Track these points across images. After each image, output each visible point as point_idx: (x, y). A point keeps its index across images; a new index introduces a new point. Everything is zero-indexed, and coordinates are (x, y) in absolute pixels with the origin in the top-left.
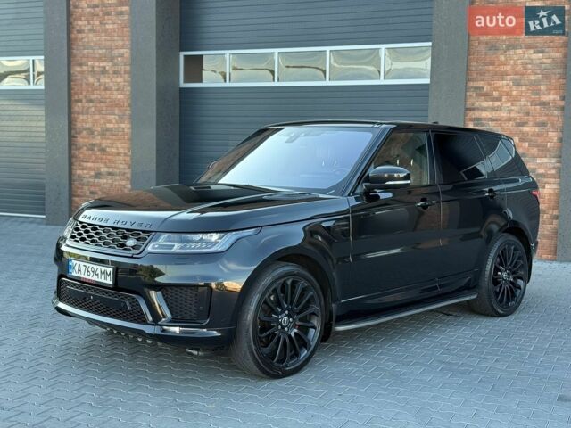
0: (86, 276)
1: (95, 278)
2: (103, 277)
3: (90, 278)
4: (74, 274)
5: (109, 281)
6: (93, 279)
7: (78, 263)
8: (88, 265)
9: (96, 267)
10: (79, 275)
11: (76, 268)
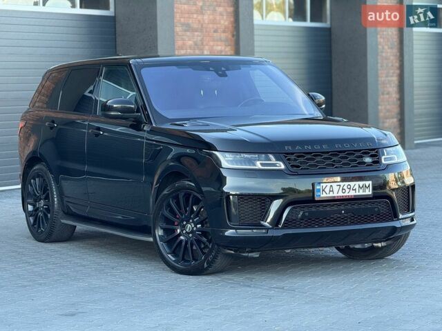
0: (341, 194)
1: (352, 193)
2: (361, 191)
3: (346, 194)
4: (324, 195)
5: (369, 192)
6: (350, 194)
7: (329, 184)
8: (342, 184)
9: (352, 184)
10: (331, 194)
11: (327, 190)
